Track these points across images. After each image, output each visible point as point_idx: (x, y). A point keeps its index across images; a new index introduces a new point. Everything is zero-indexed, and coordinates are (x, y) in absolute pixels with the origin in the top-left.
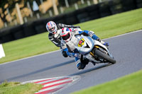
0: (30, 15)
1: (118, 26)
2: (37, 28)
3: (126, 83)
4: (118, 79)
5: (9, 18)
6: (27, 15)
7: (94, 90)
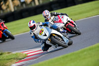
0: (18, 5)
1: (80, 13)
2: (23, 14)
3: (85, 53)
4: (80, 50)
5: (4, 7)
6: (17, 5)
7: (63, 58)
